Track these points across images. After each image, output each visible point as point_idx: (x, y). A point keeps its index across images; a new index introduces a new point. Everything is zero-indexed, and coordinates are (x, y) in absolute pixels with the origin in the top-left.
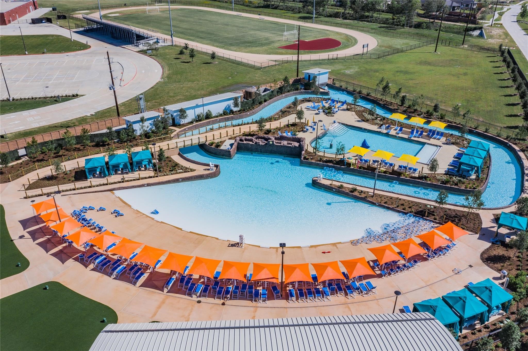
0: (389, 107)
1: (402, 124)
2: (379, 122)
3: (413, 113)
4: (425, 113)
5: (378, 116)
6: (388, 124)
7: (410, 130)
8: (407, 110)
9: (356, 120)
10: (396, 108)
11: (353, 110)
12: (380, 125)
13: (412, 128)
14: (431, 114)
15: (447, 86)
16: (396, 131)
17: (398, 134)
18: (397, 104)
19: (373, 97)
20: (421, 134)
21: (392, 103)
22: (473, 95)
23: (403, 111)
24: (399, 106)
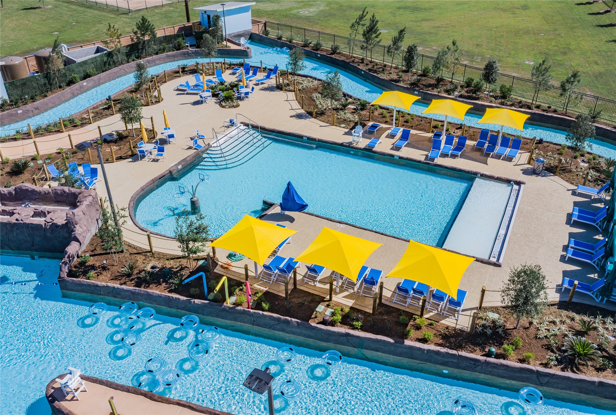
0: (379, 76)
1: (409, 118)
2: (349, 116)
3: (434, 86)
4: (461, 86)
5: (350, 100)
6: (373, 120)
7: (431, 135)
8: (419, 81)
9: (294, 113)
10: (394, 77)
11: (291, 88)
12: (352, 124)
13: (435, 127)
14: (478, 89)
15: (496, 28)
16: (393, 141)
17: (397, 148)
18: (396, 68)
19: (344, 55)
20: (460, 146)
21: (385, 66)
22: (553, 44)
23: (412, 84)
24: (400, 74)
